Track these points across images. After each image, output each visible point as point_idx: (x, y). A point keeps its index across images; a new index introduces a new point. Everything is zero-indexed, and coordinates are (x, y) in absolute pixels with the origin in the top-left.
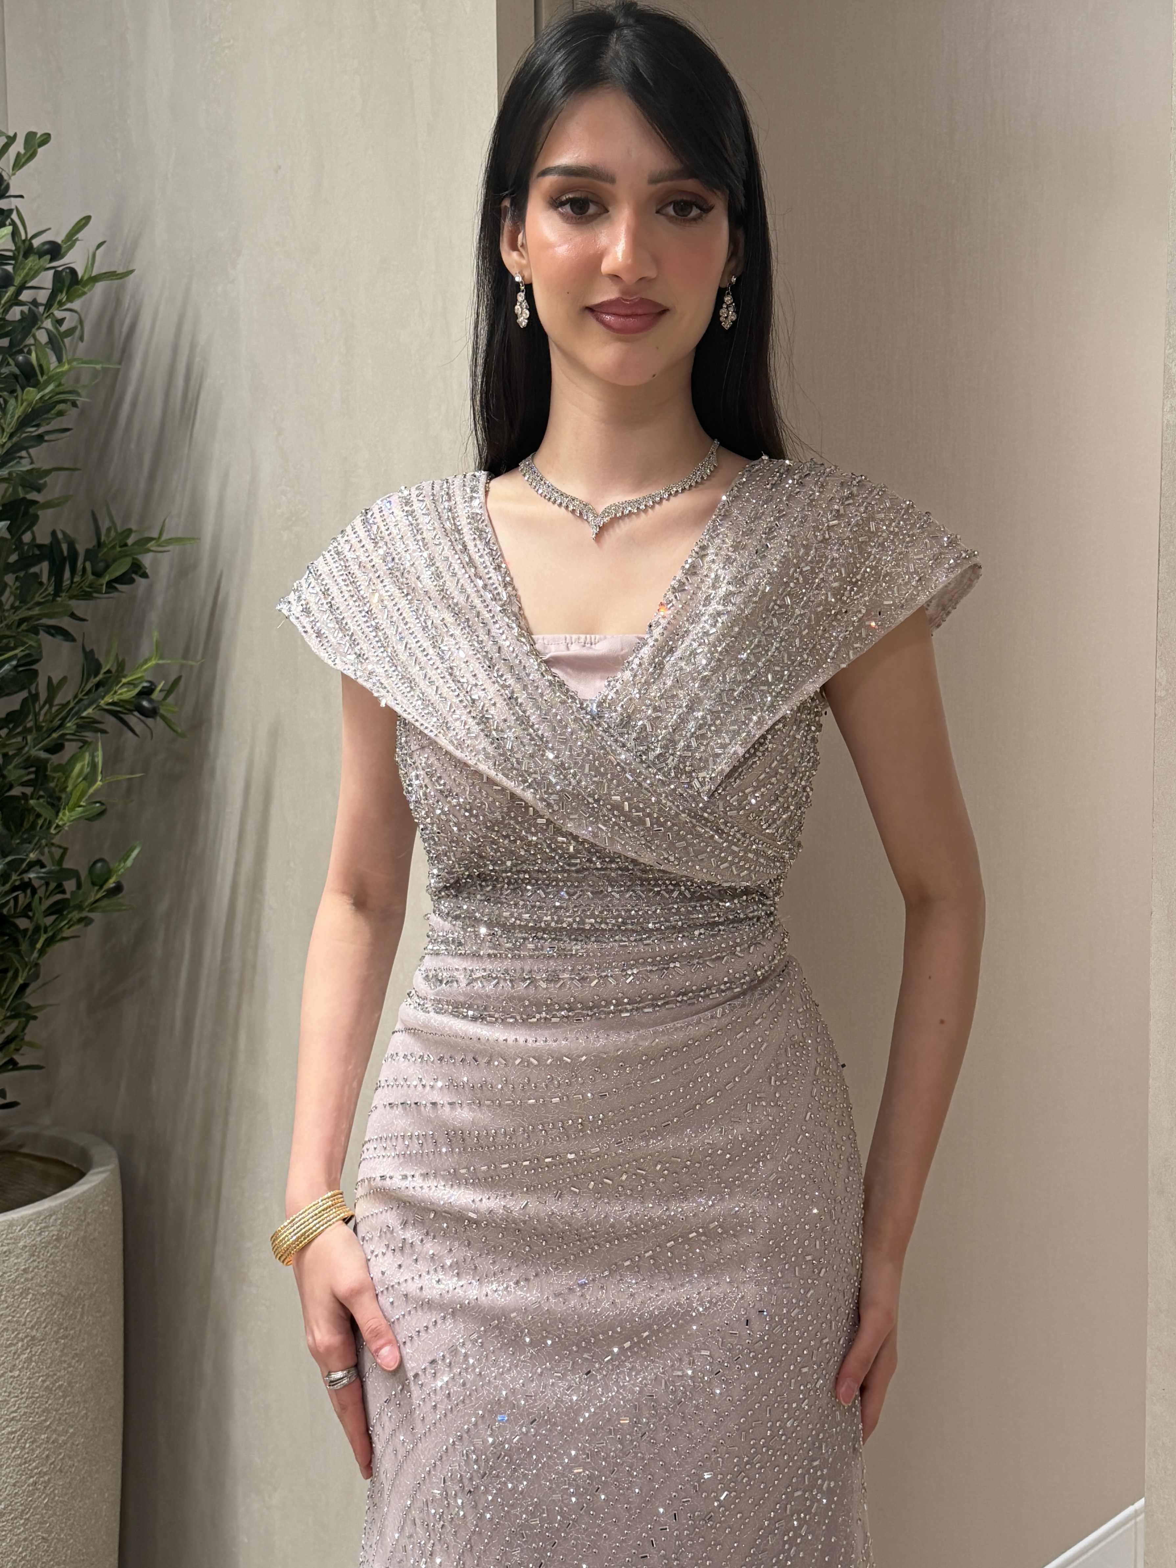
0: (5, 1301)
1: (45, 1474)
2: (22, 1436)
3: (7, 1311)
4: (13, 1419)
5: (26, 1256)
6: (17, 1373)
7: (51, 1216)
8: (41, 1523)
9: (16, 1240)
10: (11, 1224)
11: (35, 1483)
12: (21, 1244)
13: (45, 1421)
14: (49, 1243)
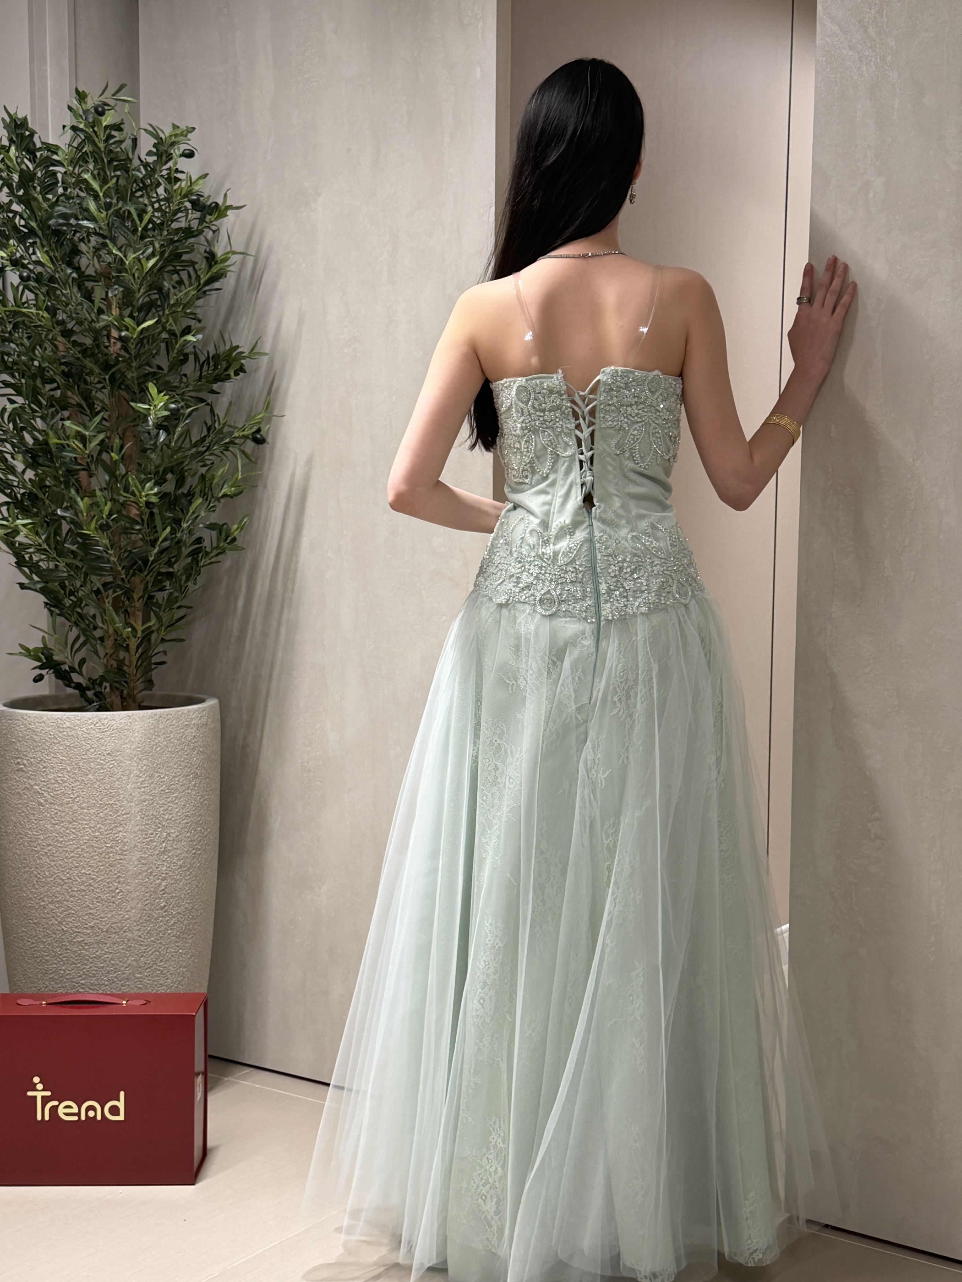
0: (186, 751)
1: (199, 850)
2: (190, 826)
3: (187, 757)
4: (187, 816)
5: (195, 729)
6: (189, 791)
7: (204, 711)
8: (196, 876)
9: (192, 719)
10: (189, 711)
11: (195, 853)
12: (193, 722)
13: (200, 820)
14: (203, 725)
